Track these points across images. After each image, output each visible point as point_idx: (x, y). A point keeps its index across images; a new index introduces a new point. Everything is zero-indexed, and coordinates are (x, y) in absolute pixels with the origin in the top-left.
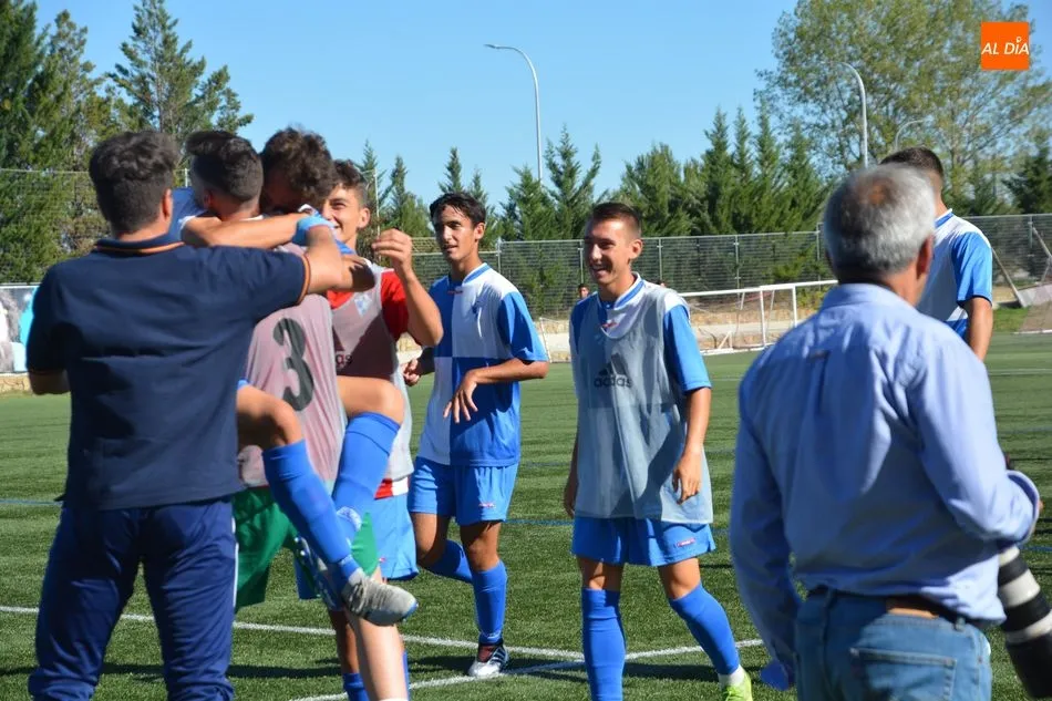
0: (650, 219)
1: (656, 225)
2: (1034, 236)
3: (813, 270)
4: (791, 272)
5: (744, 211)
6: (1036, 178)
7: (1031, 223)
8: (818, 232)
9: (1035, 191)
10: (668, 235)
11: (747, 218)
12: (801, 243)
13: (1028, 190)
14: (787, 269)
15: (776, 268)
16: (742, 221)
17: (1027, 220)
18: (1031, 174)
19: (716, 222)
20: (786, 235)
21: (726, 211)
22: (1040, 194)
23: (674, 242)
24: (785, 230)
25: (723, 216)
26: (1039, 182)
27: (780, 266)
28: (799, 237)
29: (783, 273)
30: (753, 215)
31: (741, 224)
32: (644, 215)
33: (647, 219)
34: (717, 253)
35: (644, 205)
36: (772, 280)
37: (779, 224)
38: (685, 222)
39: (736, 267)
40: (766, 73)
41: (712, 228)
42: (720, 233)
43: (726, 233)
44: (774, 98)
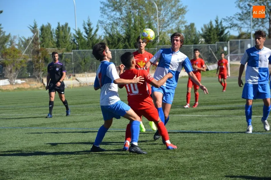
0: (112, 44)
1: (114, 46)
2: (210, 51)
6: (210, 34)
7: (209, 47)
8: (156, 49)
9: (210, 38)
10: (117, 49)
12: (152, 52)
13: (208, 38)
17: (208, 46)
18: (208, 33)
19: (130, 45)
20: (148, 49)
21: (133, 42)
22: (211, 39)
23: (119, 51)
25: (132, 44)
26: (210, 35)
28: (152, 50)
32: (110, 43)
35: (110, 40)
38: (121, 45)
40: (103, 2)
41: (129, 47)
42: (131, 48)
43: (133, 48)
44: (105, 10)
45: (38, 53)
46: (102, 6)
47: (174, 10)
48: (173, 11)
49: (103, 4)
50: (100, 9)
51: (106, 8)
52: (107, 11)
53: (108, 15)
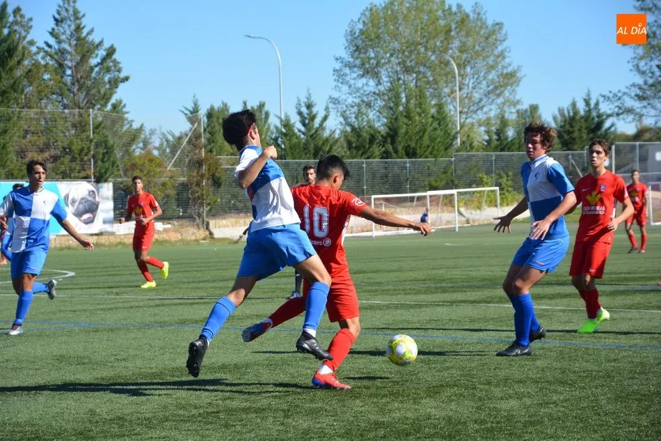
0: (357, 148)
1: (361, 152)
2: (572, 165)
3: (451, 183)
4: (438, 184)
5: (413, 145)
6: (571, 129)
7: (570, 157)
8: (453, 159)
9: (571, 137)
10: (368, 158)
11: (414, 149)
12: (444, 165)
13: (566, 137)
14: (436, 181)
15: (430, 181)
16: (411, 151)
17: (568, 155)
18: (568, 127)
19: (396, 151)
20: (436, 160)
21: (402, 144)
22: (574, 139)
23: (371, 163)
24: (435, 157)
25: (400, 148)
26: (573, 132)
27: (432, 179)
28: (443, 162)
29: (434, 184)
30: (418, 147)
31: (410, 153)
32: (354, 145)
33: (356, 148)
34: (396, 170)
35: (353, 140)
36: (427, 188)
37: (431, 153)
38: (377, 150)
39: (407, 179)
40: (340, 58)
41: (394, 154)
42: (398, 158)
43: (402, 158)
44: (345, 75)
45: (199, 167)
46: (338, 66)
47: (492, 75)
48: (490, 77)
49: (339, 61)
50: (333, 73)
51: (347, 71)
52: (349, 77)
53: (350, 86)
